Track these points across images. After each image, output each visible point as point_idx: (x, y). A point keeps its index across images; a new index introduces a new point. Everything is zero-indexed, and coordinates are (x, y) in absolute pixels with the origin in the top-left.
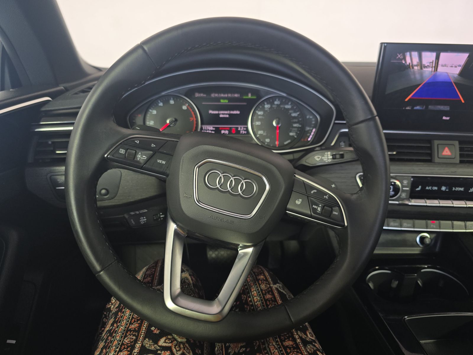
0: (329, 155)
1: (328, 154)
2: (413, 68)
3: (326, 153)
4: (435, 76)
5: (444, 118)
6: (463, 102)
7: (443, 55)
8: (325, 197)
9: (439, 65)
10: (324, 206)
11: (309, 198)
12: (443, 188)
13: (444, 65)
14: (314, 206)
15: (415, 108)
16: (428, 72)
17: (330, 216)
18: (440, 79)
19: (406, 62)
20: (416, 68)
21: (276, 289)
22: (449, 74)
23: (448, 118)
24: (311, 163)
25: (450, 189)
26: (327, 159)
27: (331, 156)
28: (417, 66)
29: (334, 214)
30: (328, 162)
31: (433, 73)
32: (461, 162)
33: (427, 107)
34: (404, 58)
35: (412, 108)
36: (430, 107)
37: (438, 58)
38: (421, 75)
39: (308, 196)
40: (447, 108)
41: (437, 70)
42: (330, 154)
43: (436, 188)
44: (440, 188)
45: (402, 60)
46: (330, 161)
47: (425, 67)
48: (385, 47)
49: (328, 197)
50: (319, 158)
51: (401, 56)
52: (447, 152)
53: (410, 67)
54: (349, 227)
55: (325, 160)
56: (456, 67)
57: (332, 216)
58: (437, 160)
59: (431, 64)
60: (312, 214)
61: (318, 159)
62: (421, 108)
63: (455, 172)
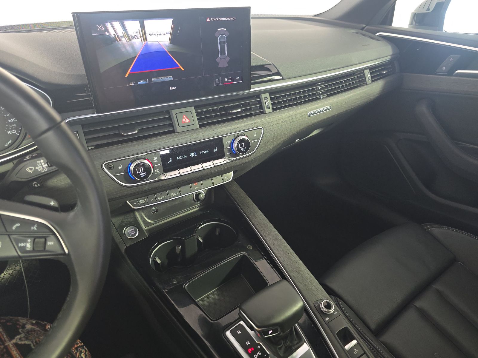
0: (43, 164)
1: (41, 163)
2: (120, 40)
3: (38, 162)
4: (147, 47)
5: (171, 88)
6: (183, 70)
7: (147, 23)
8: (32, 228)
9: (147, 35)
10: (34, 240)
11: (12, 237)
12: (192, 155)
13: (152, 34)
14: (20, 245)
15: (139, 83)
16: (138, 43)
17: (45, 249)
18: (154, 49)
19: (110, 34)
20: (123, 39)
21: (13, 346)
22: (160, 43)
23: (174, 88)
24: (25, 178)
25: (198, 154)
26: (42, 169)
27: (45, 164)
28: (123, 37)
29: (50, 245)
30: (45, 172)
31: (143, 43)
32: (201, 126)
33: (150, 80)
34: (107, 29)
35: (136, 83)
36: (153, 79)
37: (142, 26)
38: (132, 46)
39: (9, 235)
40: (170, 78)
41: (146, 41)
42: (44, 162)
43: (185, 156)
44: (189, 155)
45: (104, 31)
46: (46, 170)
47: (133, 38)
48: (78, 17)
49: (36, 227)
50: (31, 169)
51: (101, 27)
52: (185, 120)
53: (116, 40)
54: (71, 254)
55: (39, 170)
56: (164, 35)
57: (47, 248)
58: (178, 129)
59: (138, 34)
60: (20, 254)
61: (31, 171)
62: (145, 82)
63: (197, 137)
